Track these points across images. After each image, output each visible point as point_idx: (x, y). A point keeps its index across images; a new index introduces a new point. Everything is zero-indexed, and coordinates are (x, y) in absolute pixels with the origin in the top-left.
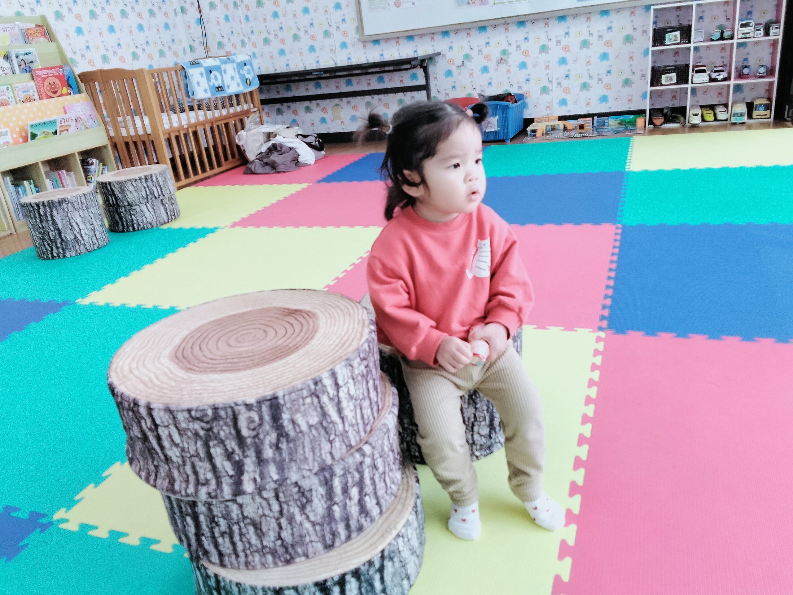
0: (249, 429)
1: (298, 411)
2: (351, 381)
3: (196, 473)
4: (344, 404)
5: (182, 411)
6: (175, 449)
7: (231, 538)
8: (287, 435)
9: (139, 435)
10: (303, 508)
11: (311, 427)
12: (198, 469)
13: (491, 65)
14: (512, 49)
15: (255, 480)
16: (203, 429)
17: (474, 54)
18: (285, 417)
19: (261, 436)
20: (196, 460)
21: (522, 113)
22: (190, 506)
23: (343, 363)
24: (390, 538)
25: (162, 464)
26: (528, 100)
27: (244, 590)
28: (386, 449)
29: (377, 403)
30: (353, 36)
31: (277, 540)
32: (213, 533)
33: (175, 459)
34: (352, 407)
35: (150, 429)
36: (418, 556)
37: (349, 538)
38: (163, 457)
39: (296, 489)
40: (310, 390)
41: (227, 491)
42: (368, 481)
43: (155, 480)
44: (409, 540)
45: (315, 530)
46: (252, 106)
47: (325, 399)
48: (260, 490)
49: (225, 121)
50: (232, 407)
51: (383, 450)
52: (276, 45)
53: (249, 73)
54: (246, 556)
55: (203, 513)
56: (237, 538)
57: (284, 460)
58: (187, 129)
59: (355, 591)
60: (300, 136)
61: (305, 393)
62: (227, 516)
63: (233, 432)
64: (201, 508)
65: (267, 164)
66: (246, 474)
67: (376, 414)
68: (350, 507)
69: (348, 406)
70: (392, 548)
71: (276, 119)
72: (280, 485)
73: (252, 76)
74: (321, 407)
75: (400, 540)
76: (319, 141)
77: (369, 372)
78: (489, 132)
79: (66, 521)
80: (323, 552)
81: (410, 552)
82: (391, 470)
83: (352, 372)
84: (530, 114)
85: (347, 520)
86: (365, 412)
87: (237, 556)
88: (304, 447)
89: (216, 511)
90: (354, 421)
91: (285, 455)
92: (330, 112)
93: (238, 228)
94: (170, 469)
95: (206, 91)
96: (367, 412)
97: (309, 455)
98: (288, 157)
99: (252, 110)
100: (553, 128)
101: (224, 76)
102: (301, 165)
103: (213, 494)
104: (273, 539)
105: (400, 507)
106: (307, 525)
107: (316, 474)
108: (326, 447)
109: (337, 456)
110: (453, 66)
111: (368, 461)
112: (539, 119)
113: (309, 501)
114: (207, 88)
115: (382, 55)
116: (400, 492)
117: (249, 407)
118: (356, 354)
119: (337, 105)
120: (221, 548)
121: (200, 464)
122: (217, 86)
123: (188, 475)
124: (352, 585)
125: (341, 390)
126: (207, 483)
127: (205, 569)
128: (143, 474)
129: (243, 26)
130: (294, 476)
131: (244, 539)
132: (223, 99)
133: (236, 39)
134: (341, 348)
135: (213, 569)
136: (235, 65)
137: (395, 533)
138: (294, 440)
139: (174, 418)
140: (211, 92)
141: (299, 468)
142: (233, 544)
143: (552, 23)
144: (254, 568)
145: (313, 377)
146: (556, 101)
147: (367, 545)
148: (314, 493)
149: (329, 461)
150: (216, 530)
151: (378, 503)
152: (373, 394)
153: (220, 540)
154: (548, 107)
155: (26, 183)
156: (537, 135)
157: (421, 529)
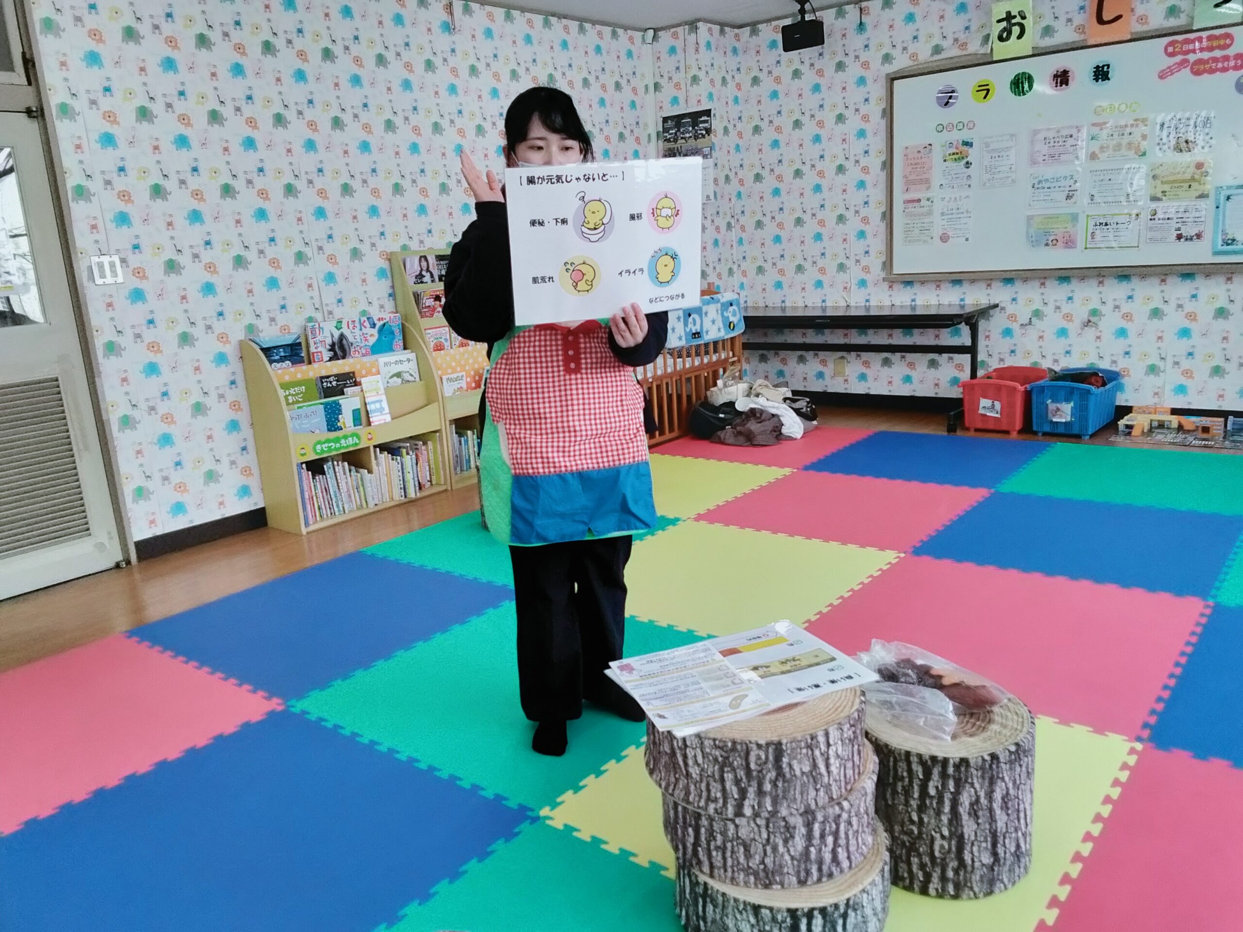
0: (756, 764)
1: (795, 758)
2: (840, 742)
3: (708, 790)
4: (832, 760)
5: (709, 739)
6: (696, 768)
7: (724, 853)
8: (784, 776)
9: (668, 751)
10: (786, 841)
11: (803, 773)
12: (711, 788)
13: (1073, 328)
14: (1106, 310)
15: (753, 807)
16: (722, 756)
17: (1048, 310)
18: (785, 760)
19: (764, 772)
20: (711, 780)
21: (1114, 397)
22: (695, 818)
23: (836, 726)
24: (856, 890)
25: (682, 777)
26: (1125, 381)
27: (728, 900)
28: (862, 810)
29: (859, 766)
30: (877, 271)
31: (760, 864)
32: (708, 844)
33: (694, 776)
34: (838, 765)
35: (680, 748)
36: (879, 920)
37: (819, 880)
38: (684, 772)
39: (783, 824)
40: (807, 743)
41: (730, 811)
42: (842, 834)
43: (674, 790)
44: (873, 899)
45: (793, 864)
46: (731, 354)
47: (817, 753)
48: (756, 815)
49: (697, 373)
50: (746, 744)
51: (859, 810)
52: (772, 276)
53: (734, 315)
54: (733, 871)
55: (704, 826)
56: (728, 854)
57: (778, 796)
58: (652, 383)
59: (820, 929)
60: (788, 401)
61: (803, 744)
62: (724, 833)
63: (744, 764)
64: (704, 822)
65: (740, 433)
66: (747, 800)
67: (856, 776)
68: (825, 852)
69: (835, 763)
70: (857, 900)
71: (757, 366)
72: (773, 816)
73: (736, 318)
74: (814, 760)
75: (865, 895)
76: (811, 407)
77: (856, 737)
78: (1057, 423)
79: (551, 818)
80: (796, 886)
81: (872, 912)
82: (864, 832)
83: (842, 735)
84: (1127, 401)
85: (820, 863)
86: (847, 771)
87: (726, 871)
88: (795, 789)
89: (716, 827)
90: (838, 778)
91: (780, 792)
92: (831, 365)
93: (703, 523)
94: (688, 783)
95: (680, 338)
96: (850, 772)
97: (798, 797)
98: (769, 425)
99: (730, 360)
100: (1161, 425)
101: (704, 319)
102: (782, 437)
103: (719, 811)
104: (757, 862)
105: (868, 867)
106: (787, 857)
107: (801, 815)
108: (812, 793)
109: (820, 804)
110: (1014, 324)
111: (845, 816)
112: (1139, 408)
113: (792, 837)
114: (683, 334)
115: (913, 300)
116: (869, 855)
117: (759, 746)
118: (846, 720)
119: (842, 358)
120: (714, 861)
121: (714, 784)
122: (694, 331)
123: (701, 791)
124: (818, 921)
125: (831, 748)
126: (716, 800)
127: (696, 876)
128: (663, 784)
129: (734, 251)
130: (784, 812)
131: (734, 857)
132: (698, 346)
133: (723, 269)
134: (834, 712)
135: (702, 878)
136: (719, 305)
137: (861, 887)
138: (788, 782)
139: (702, 743)
140: (686, 340)
141: (789, 806)
142: (724, 859)
143: (1172, 280)
144: (738, 884)
145: (810, 732)
146: (1168, 388)
147: (834, 891)
148: (797, 831)
149: (813, 806)
150: (713, 843)
151: (849, 858)
152: (856, 758)
153: (714, 853)
154: (1156, 394)
155: (469, 433)
156: (1133, 434)
157: (886, 896)
